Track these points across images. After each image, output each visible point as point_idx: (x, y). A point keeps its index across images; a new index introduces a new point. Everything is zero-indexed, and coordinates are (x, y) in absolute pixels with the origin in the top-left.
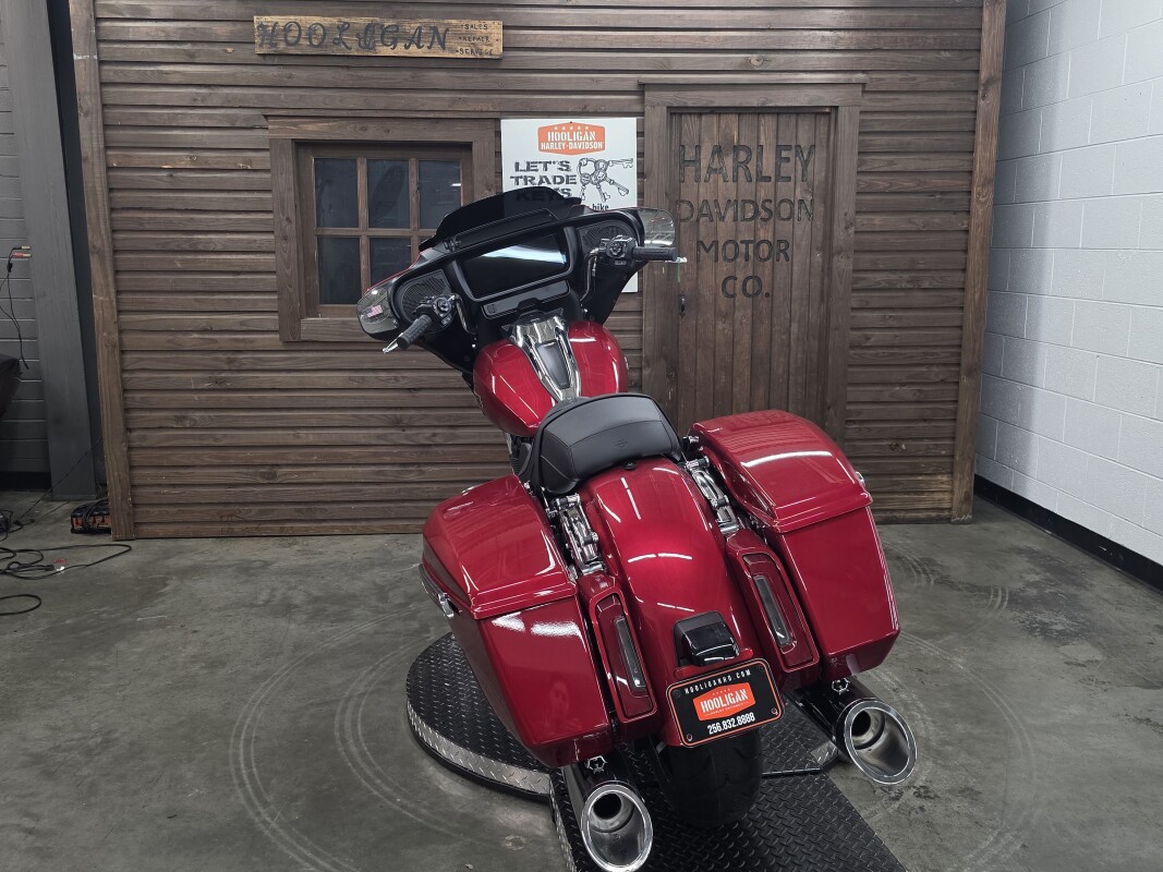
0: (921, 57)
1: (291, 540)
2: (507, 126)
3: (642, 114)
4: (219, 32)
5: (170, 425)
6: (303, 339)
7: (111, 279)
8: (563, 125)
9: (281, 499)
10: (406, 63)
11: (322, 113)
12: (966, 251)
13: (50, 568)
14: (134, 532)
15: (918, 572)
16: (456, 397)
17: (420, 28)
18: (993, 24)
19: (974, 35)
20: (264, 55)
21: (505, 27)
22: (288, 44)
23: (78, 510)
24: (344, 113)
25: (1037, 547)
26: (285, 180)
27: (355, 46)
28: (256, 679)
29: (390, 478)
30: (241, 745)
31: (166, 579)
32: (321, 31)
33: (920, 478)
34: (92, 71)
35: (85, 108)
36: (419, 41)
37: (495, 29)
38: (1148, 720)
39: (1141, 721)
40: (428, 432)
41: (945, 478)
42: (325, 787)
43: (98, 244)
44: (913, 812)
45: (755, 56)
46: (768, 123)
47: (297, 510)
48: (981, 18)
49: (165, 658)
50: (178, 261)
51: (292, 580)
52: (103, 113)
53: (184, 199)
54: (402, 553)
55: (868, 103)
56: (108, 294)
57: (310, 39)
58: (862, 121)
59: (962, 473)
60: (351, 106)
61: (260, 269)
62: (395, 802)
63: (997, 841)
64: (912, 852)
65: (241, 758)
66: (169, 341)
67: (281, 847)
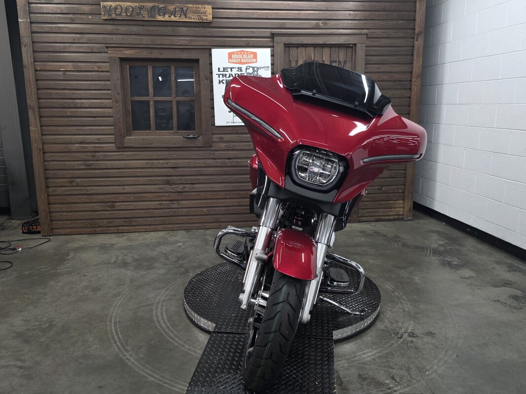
0: (390, 23)
1: (122, 234)
2: (215, 52)
3: (273, 47)
4: (85, 9)
5: (66, 185)
6: (125, 146)
7: (38, 120)
8: (239, 51)
9: (117, 217)
10: (169, 24)
11: (133, 46)
12: (409, 106)
13: (14, 249)
14: (51, 232)
15: (394, 241)
16: (194, 171)
17: (175, 8)
18: (421, 8)
19: (413, 13)
20: (105, 20)
21: (213, 8)
22: (116, 15)
23: (25, 223)
24: (142, 46)
25: (440, 230)
26: (116, 75)
27: (147, 16)
28: (115, 296)
29: (165, 207)
30: (113, 325)
31: (68, 253)
32: (131, 9)
33: (390, 202)
34: (27, 26)
35: (24, 43)
36: (175, 14)
37: (209, 9)
38: (498, 301)
39: (495, 301)
40: (182, 186)
41: (401, 202)
42: (153, 342)
43: (32, 104)
44: (409, 343)
45: (321, 22)
46: (326, 51)
47: (124, 221)
48: (416, 6)
49: (72, 287)
50: (68, 112)
51: (125, 252)
52: (33, 46)
53: (70, 84)
54: (173, 239)
55: (368, 43)
56: (37, 127)
57: (126, 13)
58: (366, 50)
59: (408, 199)
60: (145, 43)
61: (105, 115)
62: (185, 348)
63: (446, 354)
64: (411, 360)
65: (114, 331)
66: (65, 148)
67: (137, 370)
